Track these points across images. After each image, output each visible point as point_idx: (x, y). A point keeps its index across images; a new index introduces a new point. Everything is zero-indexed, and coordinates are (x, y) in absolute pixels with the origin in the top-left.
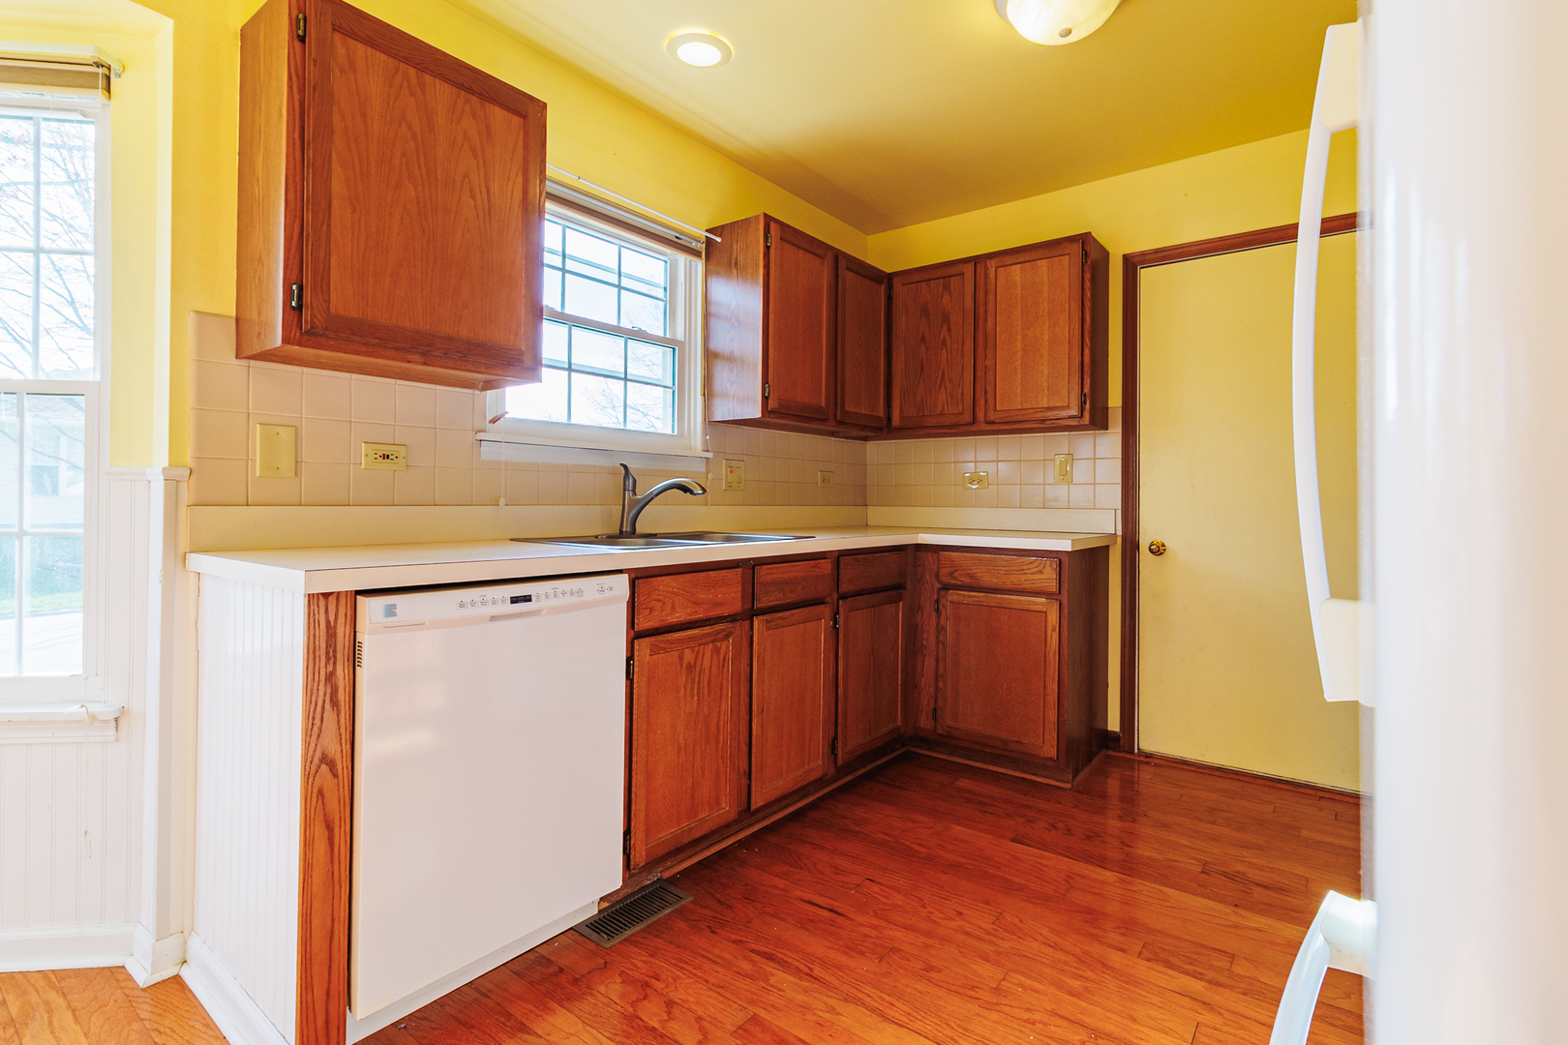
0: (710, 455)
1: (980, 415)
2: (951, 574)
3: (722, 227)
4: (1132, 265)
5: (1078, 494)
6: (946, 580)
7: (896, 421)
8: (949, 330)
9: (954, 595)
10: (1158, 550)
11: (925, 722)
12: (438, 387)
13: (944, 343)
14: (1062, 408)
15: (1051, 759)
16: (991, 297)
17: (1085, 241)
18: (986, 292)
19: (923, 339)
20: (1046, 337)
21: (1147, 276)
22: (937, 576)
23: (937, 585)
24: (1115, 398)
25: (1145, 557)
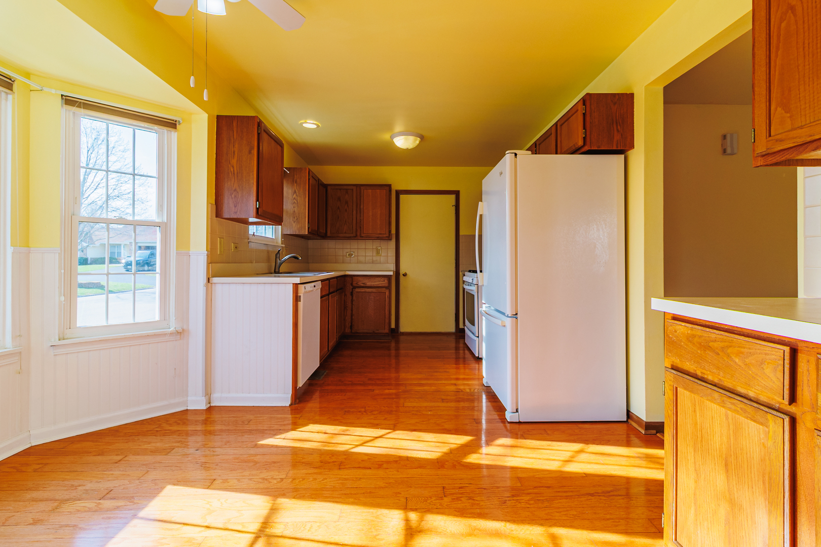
0: (284, 246)
1: (358, 234)
2: (357, 284)
3: (290, 168)
4: (398, 193)
5: (382, 259)
6: (354, 285)
7: (329, 234)
8: (348, 206)
9: (357, 290)
10: (405, 275)
11: (348, 330)
12: (242, 225)
13: (346, 210)
14: (383, 234)
15: (387, 333)
16: (362, 198)
17: (389, 186)
18: (360, 197)
19: (339, 208)
20: (379, 213)
21: (402, 197)
22: (352, 284)
23: (351, 287)
24: (393, 231)
25: (401, 277)
